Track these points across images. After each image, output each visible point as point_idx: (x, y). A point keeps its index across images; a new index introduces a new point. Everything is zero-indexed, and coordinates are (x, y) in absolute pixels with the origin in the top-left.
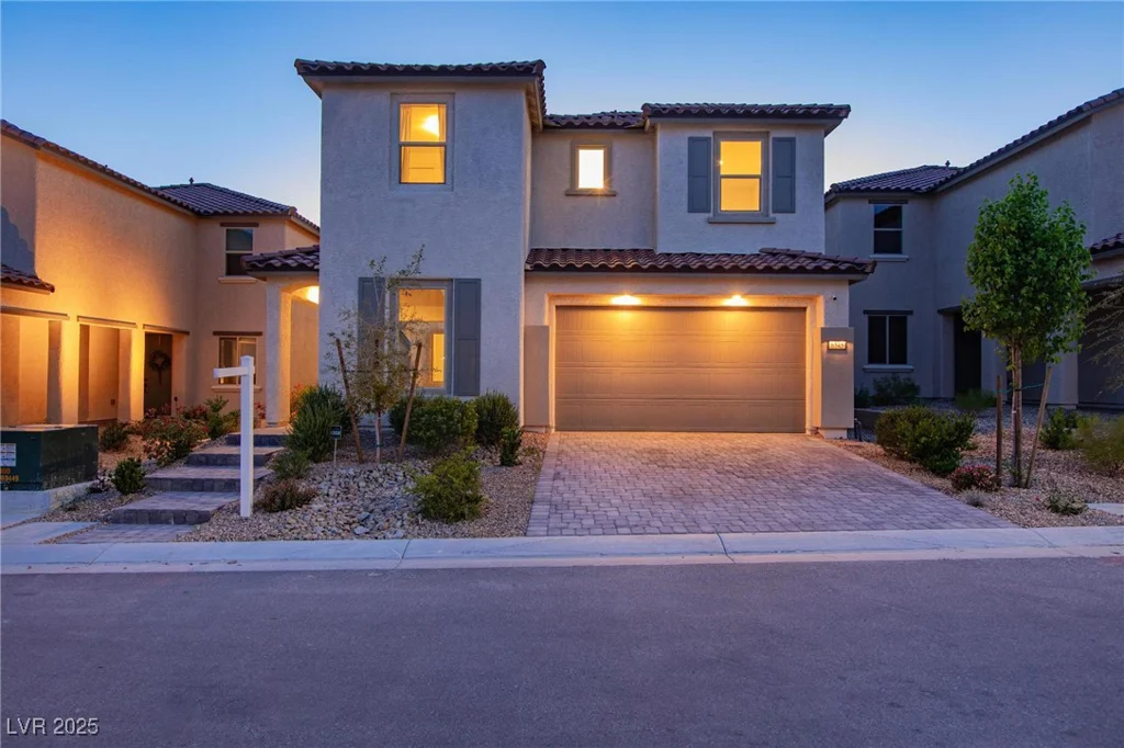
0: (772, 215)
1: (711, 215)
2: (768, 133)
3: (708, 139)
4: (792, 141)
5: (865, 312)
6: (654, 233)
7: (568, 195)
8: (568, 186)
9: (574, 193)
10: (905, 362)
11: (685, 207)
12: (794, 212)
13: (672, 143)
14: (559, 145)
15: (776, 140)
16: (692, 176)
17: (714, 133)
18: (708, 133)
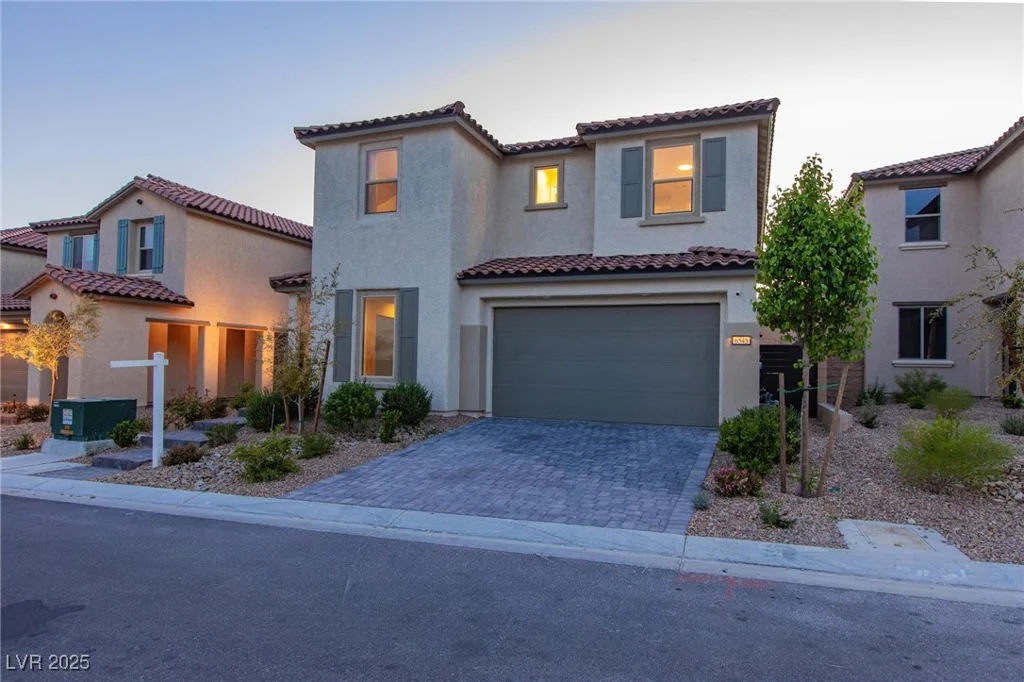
0: (702, 214)
1: (643, 218)
2: (699, 135)
3: (639, 149)
4: (723, 140)
5: (895, 304)
6: (591, 238)
7: (526, 211)
8: (527, 203)
9: (533, 208)
10: (943, 356)
11: (619, 213)
12: (723, 210)
13: (609, 156)
14: (521, 170)
15: (707, 141)
16: (625, 184)
17: (648, 142)
18: (641, 143)
